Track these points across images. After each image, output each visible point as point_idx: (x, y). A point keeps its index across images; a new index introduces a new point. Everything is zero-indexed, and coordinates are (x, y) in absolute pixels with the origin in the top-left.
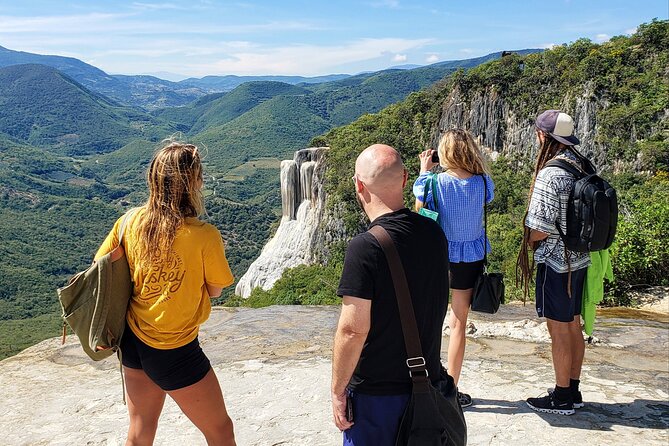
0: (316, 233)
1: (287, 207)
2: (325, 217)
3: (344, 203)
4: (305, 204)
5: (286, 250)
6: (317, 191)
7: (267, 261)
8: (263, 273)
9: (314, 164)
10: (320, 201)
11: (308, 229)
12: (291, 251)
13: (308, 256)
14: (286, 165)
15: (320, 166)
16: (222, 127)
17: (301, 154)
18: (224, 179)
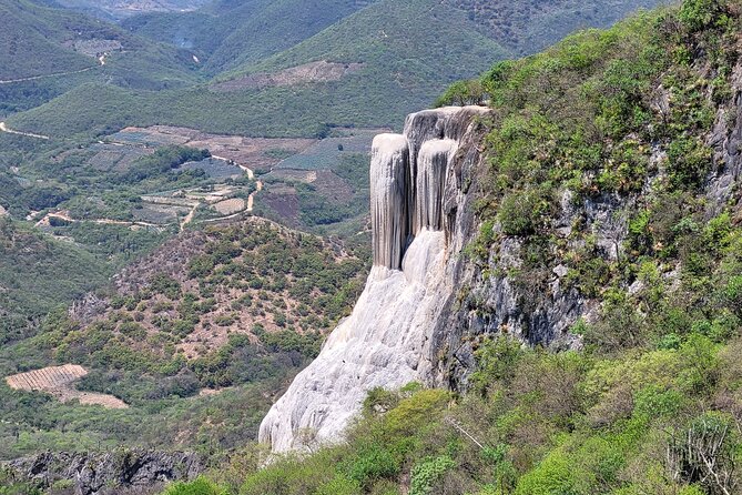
0: (446, 312)
1: (383, 247)
2: (468, 275)
3: (517, 245)
4: (426, 239)
5: (376, 346)
6: (454, 210)
7: (332, 370)
8: (319, 396)
9: (450, 146)
10: (460, 234)
11: (429, 300)
12: (387, 350)
13: (425, 365)
14: (387, 146)
15: (464, 150)
16: (274, 57)
17: (420, 121)
18: (273, 175)
